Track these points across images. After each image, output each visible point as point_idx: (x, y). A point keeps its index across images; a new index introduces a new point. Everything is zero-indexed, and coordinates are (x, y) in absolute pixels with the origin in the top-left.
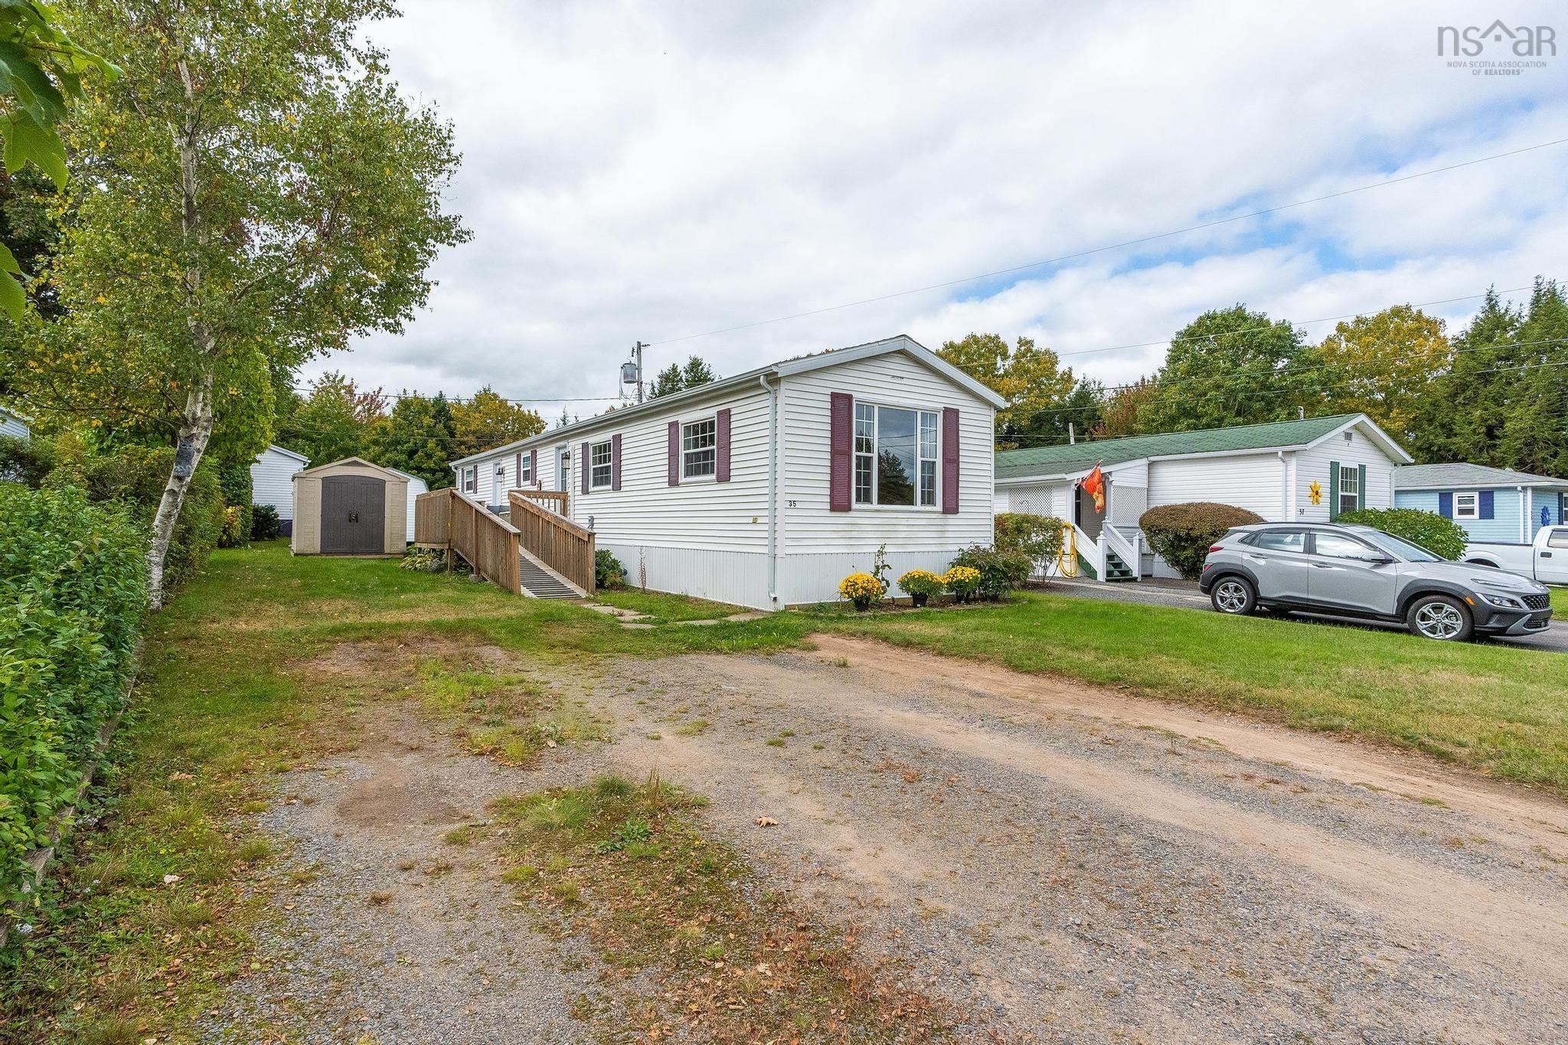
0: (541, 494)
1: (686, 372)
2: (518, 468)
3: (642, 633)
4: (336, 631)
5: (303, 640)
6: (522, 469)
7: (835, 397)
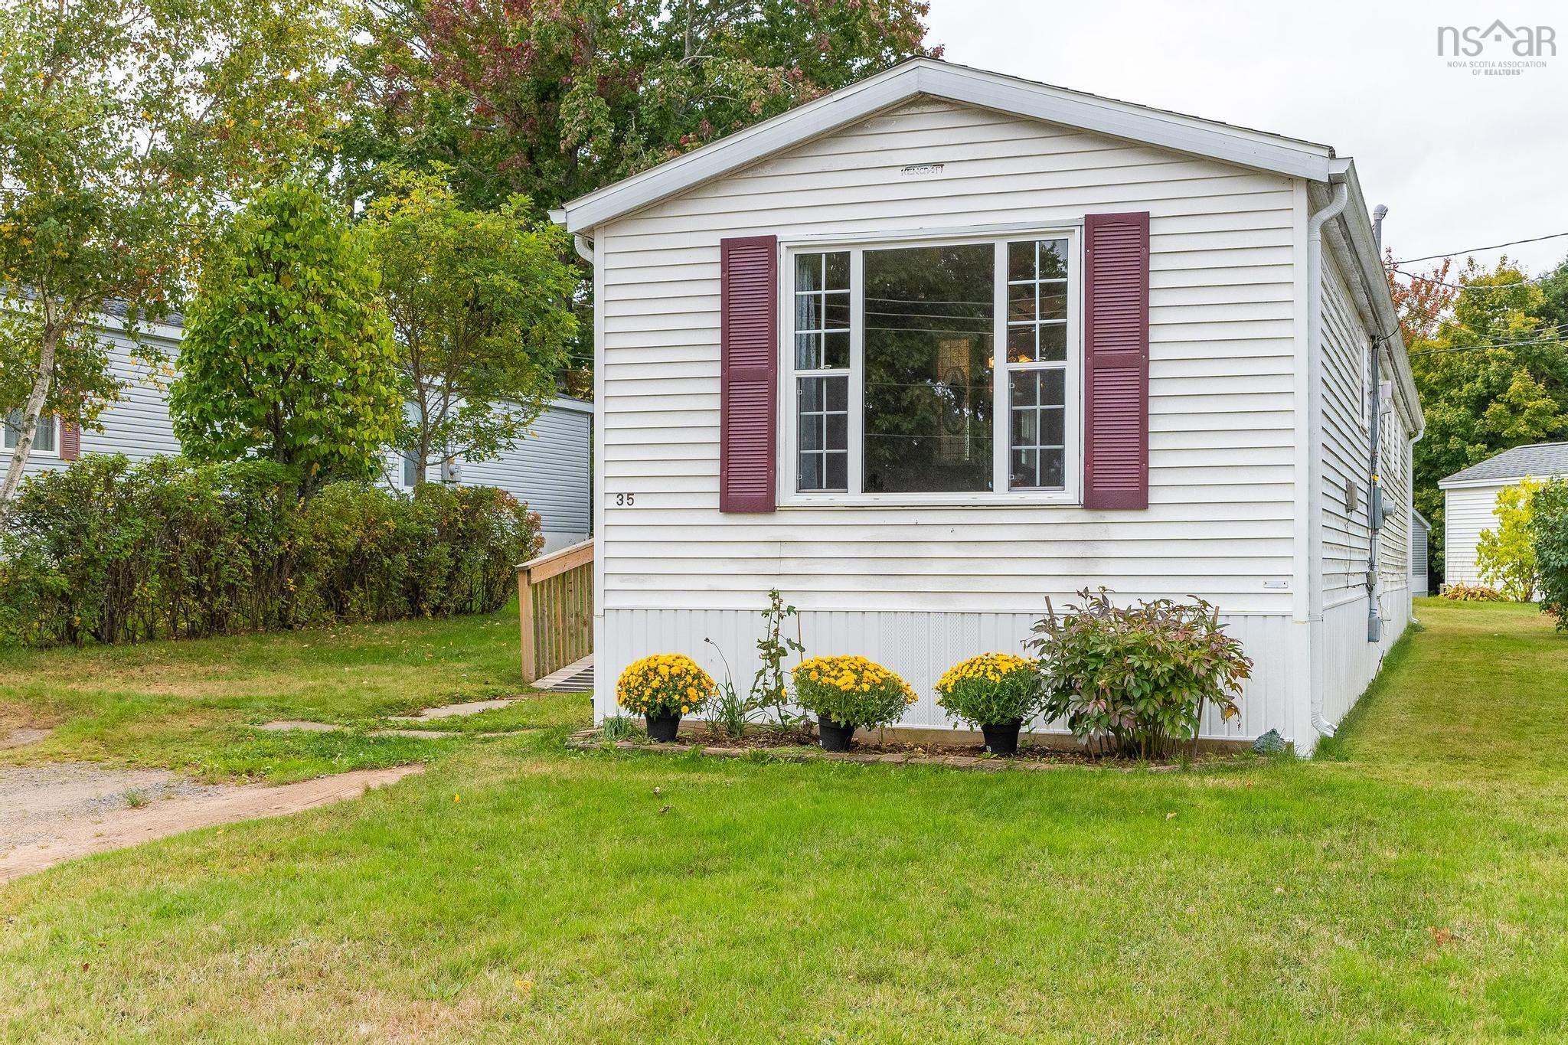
7: (732, 248)
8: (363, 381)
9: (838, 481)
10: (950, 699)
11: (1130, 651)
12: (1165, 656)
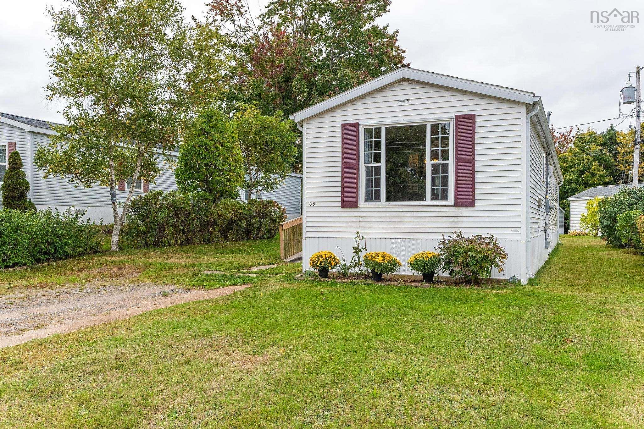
7: (345, 126)
8: (233, 168)
9: (378, 198)
10: (413, 265)
11: (469, 251)
12: (480, 253)
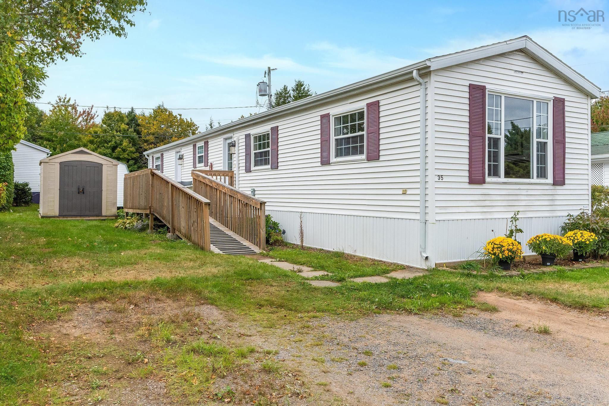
0: (212, 173)
1: (294, 90)
2: (194, 154)
3: (330, 291)
4: (76, 291)
5: (49, 302)
6: (197, 155)
7: (472, 87)
9: (496, 174)
